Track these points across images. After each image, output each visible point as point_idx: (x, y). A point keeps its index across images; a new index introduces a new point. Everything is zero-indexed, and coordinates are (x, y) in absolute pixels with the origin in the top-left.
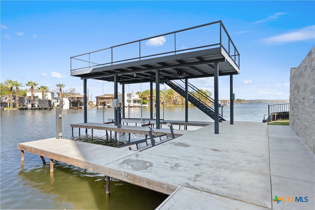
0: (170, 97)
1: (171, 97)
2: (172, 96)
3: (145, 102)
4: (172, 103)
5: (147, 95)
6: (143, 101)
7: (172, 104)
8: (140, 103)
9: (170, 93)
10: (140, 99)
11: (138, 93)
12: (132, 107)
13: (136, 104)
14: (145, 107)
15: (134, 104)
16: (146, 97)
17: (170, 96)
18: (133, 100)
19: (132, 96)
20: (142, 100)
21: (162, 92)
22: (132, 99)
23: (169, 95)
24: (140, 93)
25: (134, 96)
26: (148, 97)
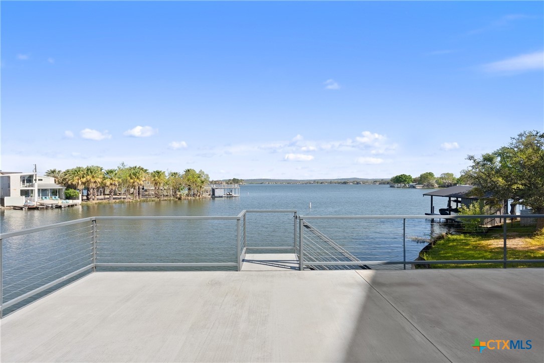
0: (134, 182)
1: (136, 183)
2: (138, 181)
3: (72, 194)
4: (137, 194)
5: (78, 180)
6: (68, 192)
7: (137, 197)
8: (57, 197)
9: (132, 175)
10: (58, 187)
11: (53, 172)
12: (37, 208)
13: (49, 201)
14: (72, 206)
15: (42, 202)
16: (74, 183)
17: (132, 181)
18: (39, 190)
19: (35, 180)
20: (64, 190)
21: (115, 173)
22: (36, 188)
23: (131, 178)
24: (57, 172)
25: (42, 180)
26: (80, 183)
